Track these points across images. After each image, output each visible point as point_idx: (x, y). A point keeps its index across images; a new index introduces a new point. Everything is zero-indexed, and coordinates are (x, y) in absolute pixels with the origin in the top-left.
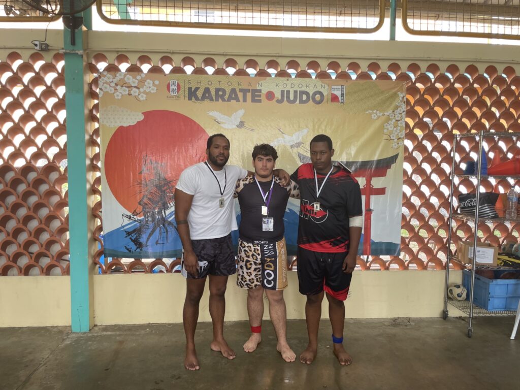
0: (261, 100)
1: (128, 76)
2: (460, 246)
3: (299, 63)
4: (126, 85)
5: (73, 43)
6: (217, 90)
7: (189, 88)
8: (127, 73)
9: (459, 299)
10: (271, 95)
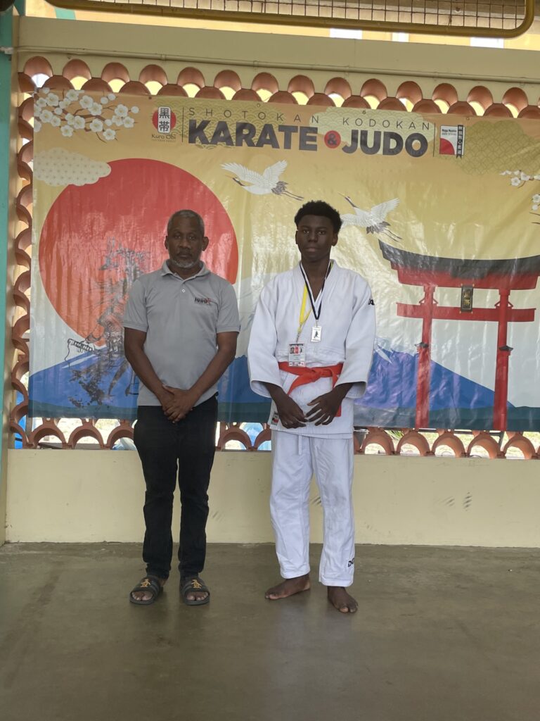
0: (316, 146)
1: (85, 97)
3: (386, 85)
4: (83, 113)
6: (241, 127)
7: (190, 121)
8: (83, 91)
10: (335, 137)
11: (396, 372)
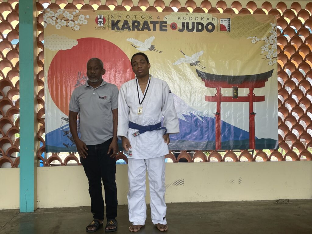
0: (167, 29)
1: (66, 12)
3: (196, 3)
6: (134, 22)
7: (112, 20)
10: (175, 25)
11: (206, 126)
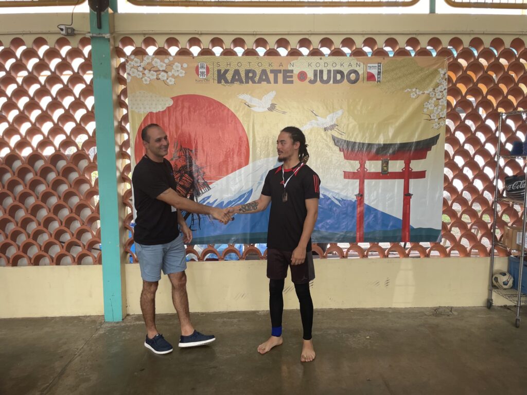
0: (293, 81)
1: (155, 59)
2: (507, 232)
3: (333, 41)
4: (154, 69)
5: (100, 26)
6: (247, 72)
7: (218, 70)
8: (154, 56)
9: (505, 287)
10: (304, 75)
11: (344, 211)
